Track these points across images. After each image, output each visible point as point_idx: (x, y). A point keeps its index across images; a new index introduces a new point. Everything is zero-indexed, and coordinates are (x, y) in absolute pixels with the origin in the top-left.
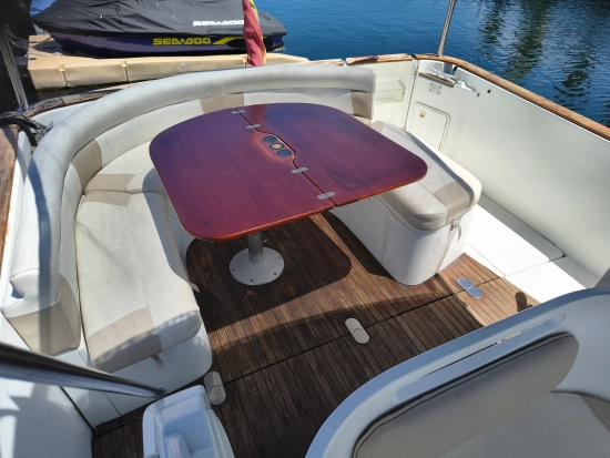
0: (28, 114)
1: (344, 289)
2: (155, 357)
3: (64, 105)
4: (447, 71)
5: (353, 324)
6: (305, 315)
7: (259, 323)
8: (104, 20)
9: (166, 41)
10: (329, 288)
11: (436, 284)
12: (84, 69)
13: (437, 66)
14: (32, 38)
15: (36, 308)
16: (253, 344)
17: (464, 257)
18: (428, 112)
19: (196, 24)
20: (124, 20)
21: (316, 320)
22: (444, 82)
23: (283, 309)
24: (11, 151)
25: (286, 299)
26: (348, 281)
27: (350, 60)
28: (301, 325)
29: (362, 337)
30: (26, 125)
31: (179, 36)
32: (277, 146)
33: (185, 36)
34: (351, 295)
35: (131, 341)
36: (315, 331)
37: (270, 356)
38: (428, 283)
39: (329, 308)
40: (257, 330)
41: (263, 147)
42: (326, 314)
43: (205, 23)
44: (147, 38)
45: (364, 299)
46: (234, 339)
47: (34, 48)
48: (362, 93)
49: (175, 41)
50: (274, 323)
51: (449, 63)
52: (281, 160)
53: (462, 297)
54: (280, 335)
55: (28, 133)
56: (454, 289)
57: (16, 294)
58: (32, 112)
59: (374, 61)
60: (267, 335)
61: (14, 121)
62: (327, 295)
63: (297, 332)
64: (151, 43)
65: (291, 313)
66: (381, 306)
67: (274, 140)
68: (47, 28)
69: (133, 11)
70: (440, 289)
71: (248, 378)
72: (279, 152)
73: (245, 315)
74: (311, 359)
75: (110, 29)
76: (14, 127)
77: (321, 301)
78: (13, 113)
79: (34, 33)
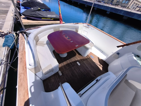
0: (25, 31)
1: (76, 57)
2: (53, 71)
3: (31, 29)
4: (88, 26)
5: (78, 63)
6: (71, 62)
7: (65, 63)
8: (33, 14)
9: (44, 18)
10: (74, 57)
11: (88, 56)
12: (31, 22)
13: (86, 25)
14: (21, 17)
15: (34, 67)
16: (64, 66)
17: (91, 52)
18: (85, 32)
19: (48, 16)
20: (37, 14)
21: (73, 62)
22: (87, 27)
23: (68, 61)
24: (23, 38)
25: (68, 59)
26: (76, 56)
27: (74, 23)
28: (71, 63)
29: (79, 64)
30: (25, 33)
31: (46, 18)
32: (67, 37)
33: (47, 18)
34: (77, 58)
35: (49, 70)
36: (73, 64)
37: (67, 68)
38: (87, 56)
39: (74, 60)
40: (65, 64)
41: (65, 37)
42: (74, 61)
43: (49, 16)
44: (41, 18)
45: (79, 59)
46: (62, 66)
47: (22, 18)
48: (77, 29)
49: (45, 19)
50: (67, 63)
51: (88, 25)
52: (68, 40)
53: (91, 58)
54: (68, 65)
55: (26, 34)
56: (90, 57)
57: (30, 65)
58: (26, 30)
59: (78, 24)
60: (66, 65)
61: (23, 32)
62: (74, 58)
63: (70, 64)
64: (41, 19)
65: (69, 61)
66: (81, 60)
67: (67, 36)
68: (24, 15)
69: (38, 13)
70: (88, 57)
71: (65, 71)
72: (68, 38)
73: (63, 62)
74: (73, 68)
75: (35, 16)
76: (23, 33)
77: (73, 59)
78: (23, 31)
79: (22, 16)
